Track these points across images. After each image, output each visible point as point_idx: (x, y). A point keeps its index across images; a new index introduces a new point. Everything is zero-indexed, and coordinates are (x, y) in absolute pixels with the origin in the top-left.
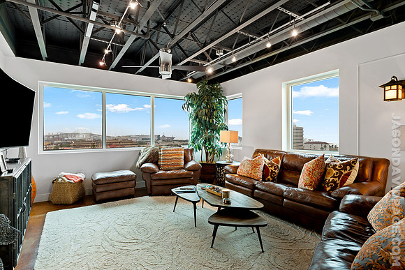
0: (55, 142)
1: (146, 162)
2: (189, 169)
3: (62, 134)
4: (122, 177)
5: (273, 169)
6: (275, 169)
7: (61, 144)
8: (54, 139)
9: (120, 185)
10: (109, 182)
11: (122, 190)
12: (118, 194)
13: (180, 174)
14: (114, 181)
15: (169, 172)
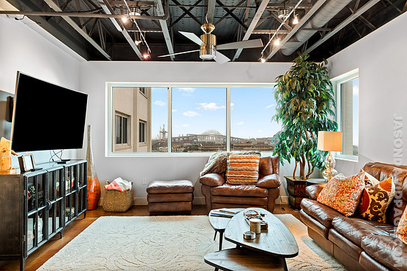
0: (185, 144)
1: (210, 171)
2: (261, 186)
3: (192, 136)
4: (177, 187)
5: (376, 198)
6: (380, 199)
7: (190, 147)
8: (184, 141)
9: (174, 198)
10: (162, 192)
11: (176, 204)
12: (172, 207)
13: (247, 191)
14: (168, 191)
15: (233, 187)
